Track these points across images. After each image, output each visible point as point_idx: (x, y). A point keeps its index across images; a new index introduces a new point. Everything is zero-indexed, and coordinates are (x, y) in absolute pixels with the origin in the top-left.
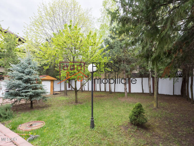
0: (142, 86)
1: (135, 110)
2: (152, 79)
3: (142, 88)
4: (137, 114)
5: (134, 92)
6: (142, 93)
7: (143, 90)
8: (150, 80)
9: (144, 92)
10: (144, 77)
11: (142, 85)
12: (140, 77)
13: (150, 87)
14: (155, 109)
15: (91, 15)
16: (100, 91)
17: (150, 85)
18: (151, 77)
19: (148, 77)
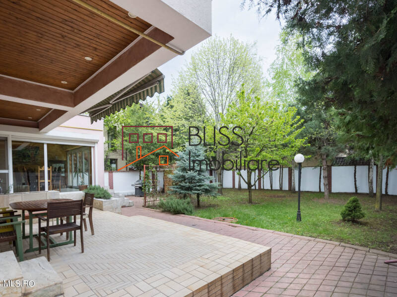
0: (355, 181)
1: (350, 205)
2: (375, 167)
3: (355, 184)
4: (352, 208)
5: (338, 192)
6: (354, 193)
7: (356, 188)
8: (371, 170)
9: (359, 191)
10: (359, 165)
11: (355, 178)
12: (351, 164)
13: (371, 183)
14: (378, 211)
15: (256, 54)
16: (272, 189)
17: (370, 178)
18: (373, 164)
19: (368, 165)
